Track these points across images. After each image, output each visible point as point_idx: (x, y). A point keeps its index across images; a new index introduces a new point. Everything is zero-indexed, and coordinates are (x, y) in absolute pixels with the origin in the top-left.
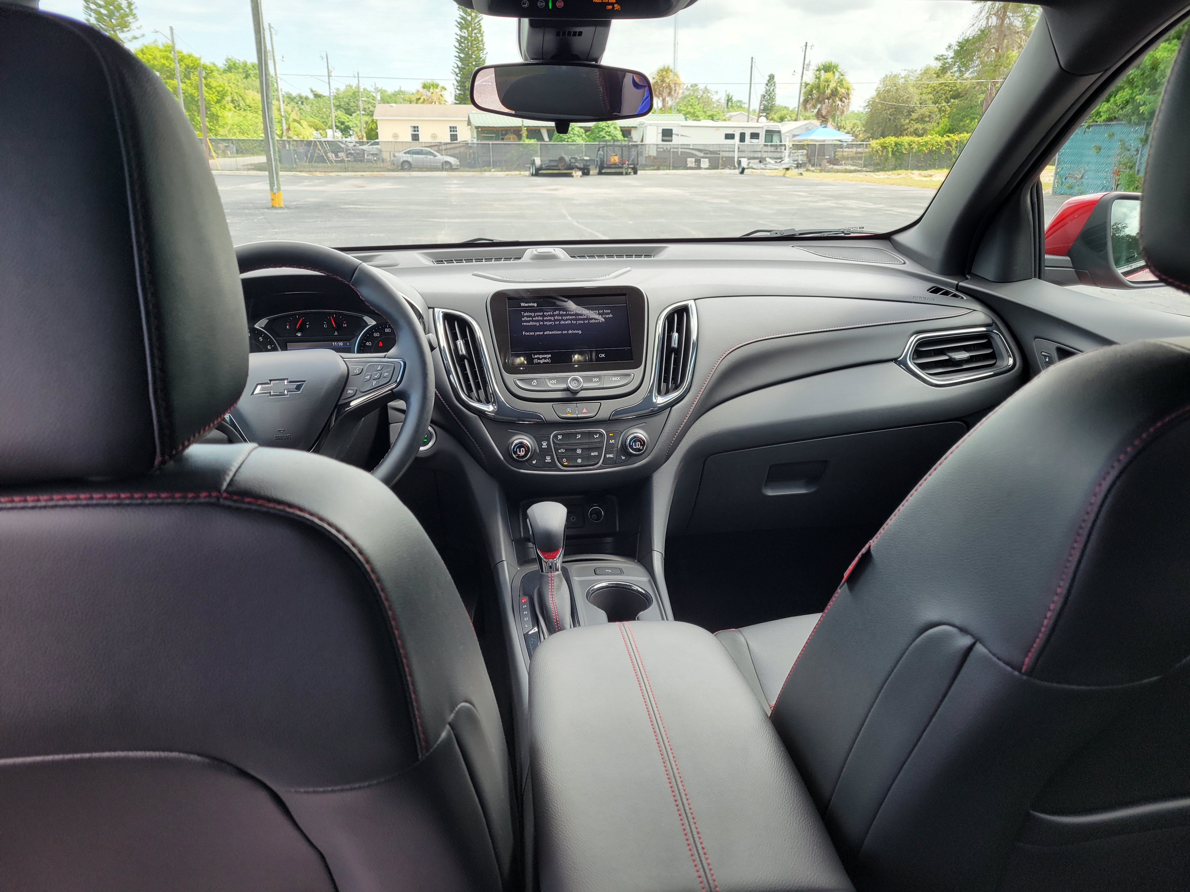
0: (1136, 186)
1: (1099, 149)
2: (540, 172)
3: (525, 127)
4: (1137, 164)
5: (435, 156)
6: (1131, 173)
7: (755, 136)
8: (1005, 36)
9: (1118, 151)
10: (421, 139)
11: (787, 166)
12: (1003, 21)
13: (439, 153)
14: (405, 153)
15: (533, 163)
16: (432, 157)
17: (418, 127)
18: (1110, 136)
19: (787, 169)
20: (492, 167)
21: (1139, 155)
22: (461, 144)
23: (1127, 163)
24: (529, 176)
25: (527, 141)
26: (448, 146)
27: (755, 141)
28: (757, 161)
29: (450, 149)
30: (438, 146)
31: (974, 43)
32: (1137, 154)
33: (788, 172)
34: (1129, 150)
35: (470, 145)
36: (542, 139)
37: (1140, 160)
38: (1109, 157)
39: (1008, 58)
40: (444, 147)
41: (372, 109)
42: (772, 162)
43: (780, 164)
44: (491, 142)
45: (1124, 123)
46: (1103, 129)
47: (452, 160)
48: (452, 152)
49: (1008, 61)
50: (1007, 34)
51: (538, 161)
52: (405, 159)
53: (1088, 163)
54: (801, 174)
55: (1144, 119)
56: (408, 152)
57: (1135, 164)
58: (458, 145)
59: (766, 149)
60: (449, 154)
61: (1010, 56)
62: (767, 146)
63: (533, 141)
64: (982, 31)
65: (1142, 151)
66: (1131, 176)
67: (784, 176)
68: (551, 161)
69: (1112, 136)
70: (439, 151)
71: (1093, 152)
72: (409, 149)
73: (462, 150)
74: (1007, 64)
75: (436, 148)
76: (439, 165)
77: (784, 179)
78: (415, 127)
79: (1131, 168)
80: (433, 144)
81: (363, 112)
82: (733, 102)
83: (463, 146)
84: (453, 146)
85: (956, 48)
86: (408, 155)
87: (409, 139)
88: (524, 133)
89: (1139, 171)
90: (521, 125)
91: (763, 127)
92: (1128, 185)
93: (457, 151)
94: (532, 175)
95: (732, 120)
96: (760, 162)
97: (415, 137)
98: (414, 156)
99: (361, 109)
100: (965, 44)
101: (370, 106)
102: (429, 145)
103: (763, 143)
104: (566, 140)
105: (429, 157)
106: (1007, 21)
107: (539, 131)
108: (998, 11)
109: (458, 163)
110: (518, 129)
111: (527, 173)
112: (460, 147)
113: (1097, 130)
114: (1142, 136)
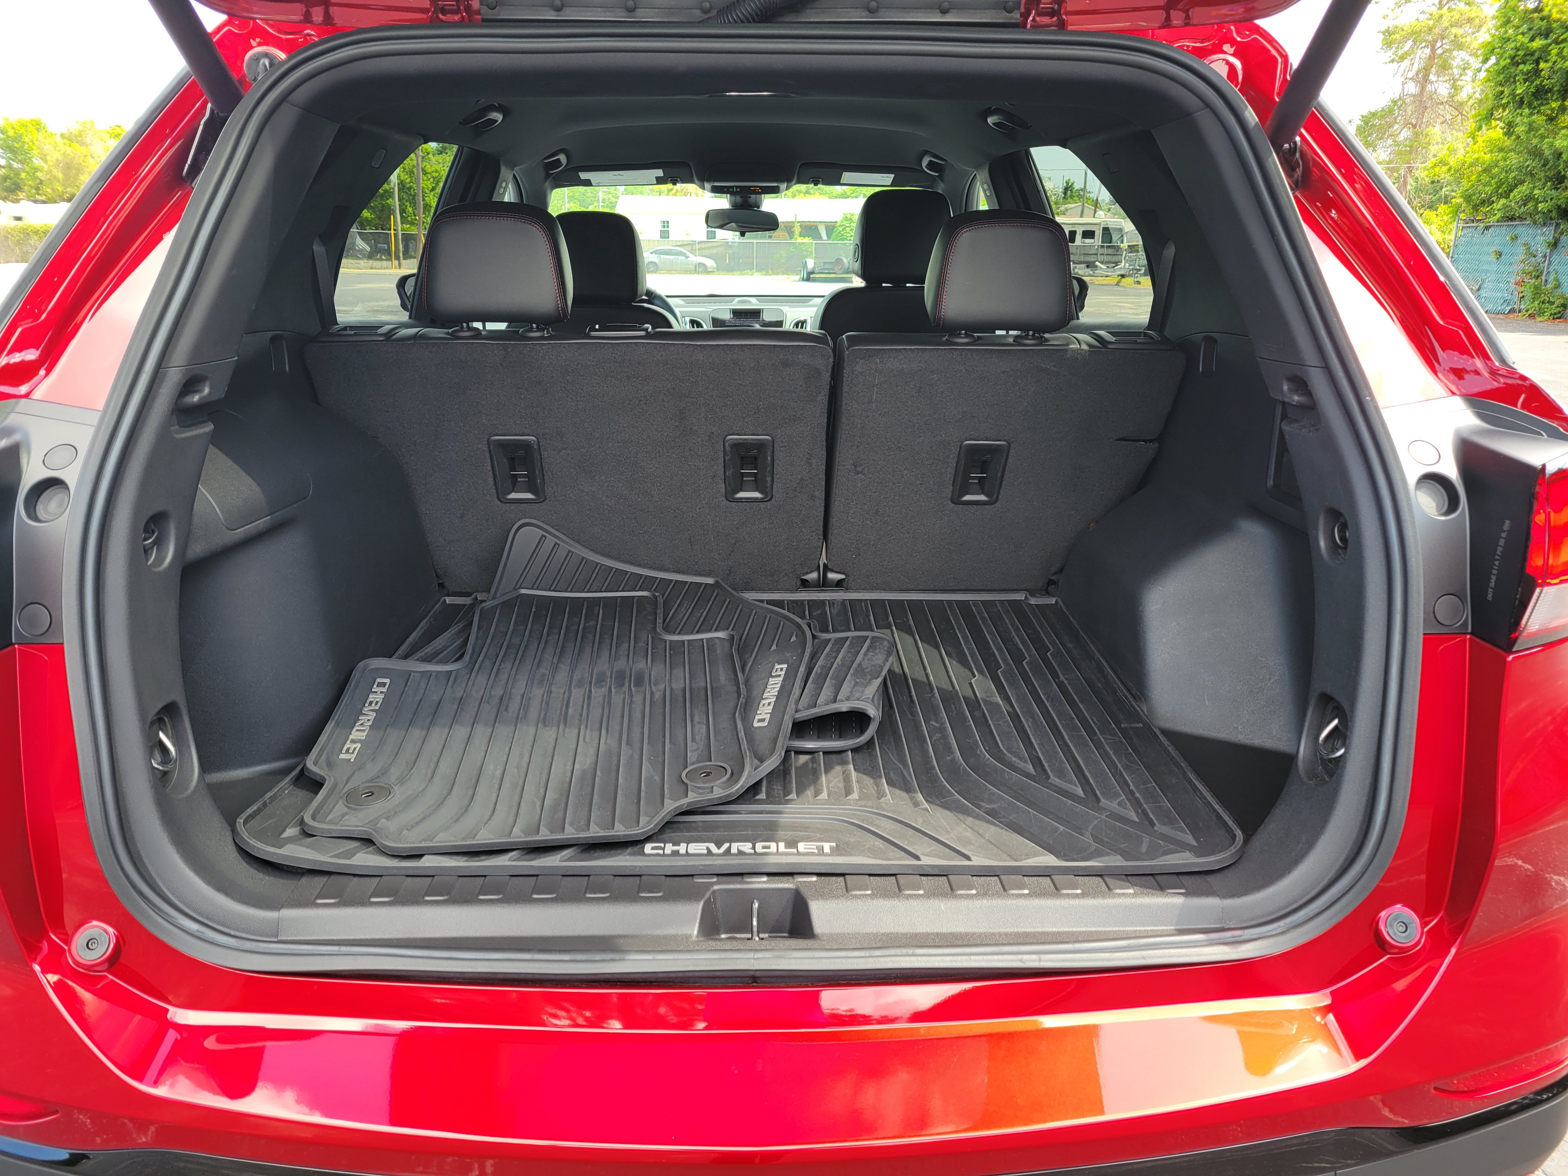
0: (1542, 299)
1: (1499, 254)
2: (811, 276)
3: (799, 222)
4: (1545, 273)
5: (687, 257)
6: (1536, 283)
7: (1089, 234)
8: (1426, 108)
9: (1522, 257)
10: (673, 236)
11: (1122, 272)
12: (1423, 88)
13: (692, 253)
14: (651, 253)
15: (805, 265)
16: (683, 258)
17: (668, 222)
18: (1512, 239)
19: (1123, 276)
20: (755, 270)
21: (1547, 262)
22: (720, 244)
23: (1531, 272)
24: (799, 281)
25: (800, 240)
26: (703, 246)
27: (1088, 241)
28: (1084, 265)
29: (705, 249)
30: (691, 246)
31: (1382, 116)
32: (1545, 261)
33: (1123, 280)
34: (1535, 256)
35: (730, 244)
36: (820, 238)
37: (1548, 268)
38: (1511, 264)
39: (1427, 135)
40: (697, 247)
41: (614, 200)
42: (1104, 267)
43: (1112, 270)
44: (755, 241)
45: (1527, 223)
46: (1504, 231)
47: (710, 263)
48: (707, 252)
49: (1427, 140)
50: (1429, 105)
51: (811, 264)
52: (651, 260)
53: (1487, 272)
54: (1139, 283)
55: (1551, 219)
56: (655, 252)
57: (1542, 272)
58: (716, 244)
59: (1100, 251)
60: (704, 254)
61: (1430, 133)
62: (1102, 247)
63: (807, 240)
64: (1395, 102)
65: (1550, 258)
66: (1536, 287)
67: (1117, 284)
68: (825, 263)
69: (1515, 238)
70: (692, 251)
71: (1493, 258)
72: (656, 249)
73: (720, 250)
74: (1426, 144)
75: (689, 248)
76: (692, 267)
77: (1117, 288)
78: (664, 222)
79: (1537, 277)
80: (685, 243)
81: (602, 204)
82: (1074, 190)
83: (721, 245)
84: (710, 245)
85: (1359, 123)
86: (654, 255)
87: (658, 237)
88: (797, 230)
89: (1546, 281)
90: (794, 220)
91: (1099, 224)
92: (1533, 298)
93: (714, 251)
94: (803, 280)
95: (1067, 214)
96: (1088, 267)
97: (665, 234)
98: (662, 256)
99: (600, 201)
100: (1370, 118)
101: (610, 196)
102: (681, 243)
103: (1100, 244)
104: (848, 239)
105: (680, 258)
106: (1429, 88)
107: (816, 228)
108: (1417, 74)
109: (715, 266)
110: (790, 225)
111: (798, 277)
112: (718, 246)
113: (1498, 232)
114: (1551, 239)
